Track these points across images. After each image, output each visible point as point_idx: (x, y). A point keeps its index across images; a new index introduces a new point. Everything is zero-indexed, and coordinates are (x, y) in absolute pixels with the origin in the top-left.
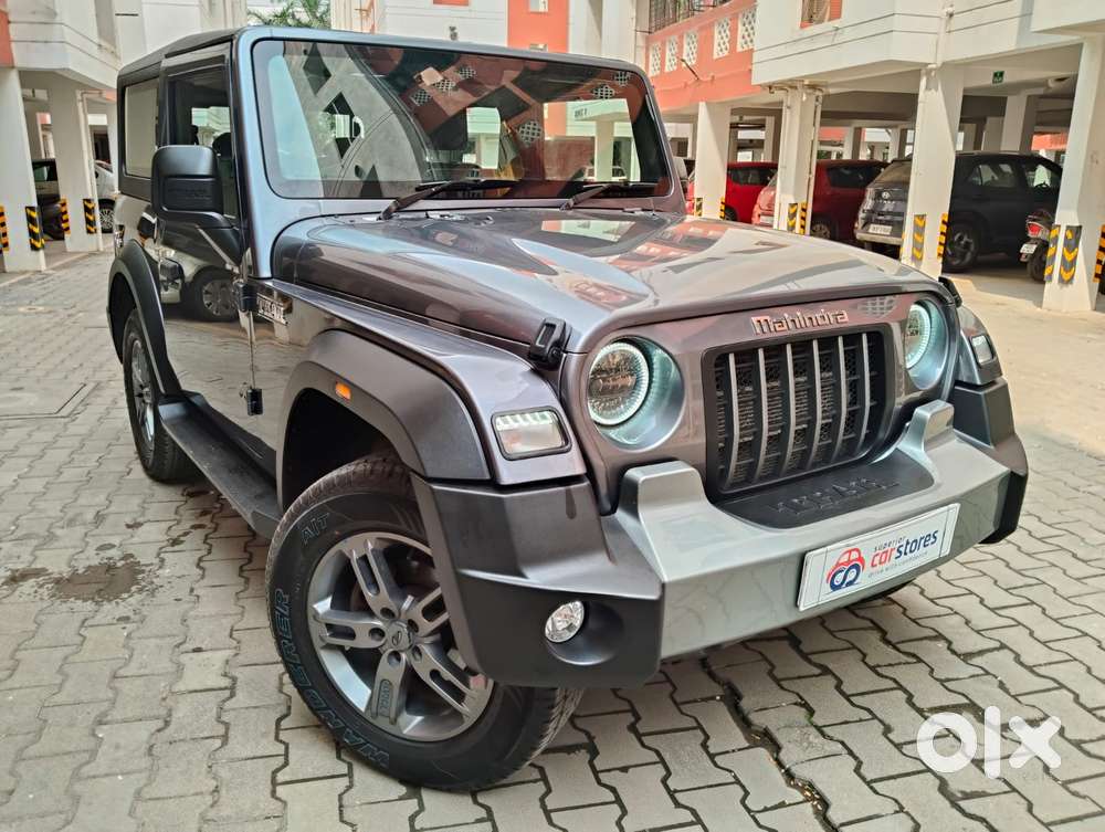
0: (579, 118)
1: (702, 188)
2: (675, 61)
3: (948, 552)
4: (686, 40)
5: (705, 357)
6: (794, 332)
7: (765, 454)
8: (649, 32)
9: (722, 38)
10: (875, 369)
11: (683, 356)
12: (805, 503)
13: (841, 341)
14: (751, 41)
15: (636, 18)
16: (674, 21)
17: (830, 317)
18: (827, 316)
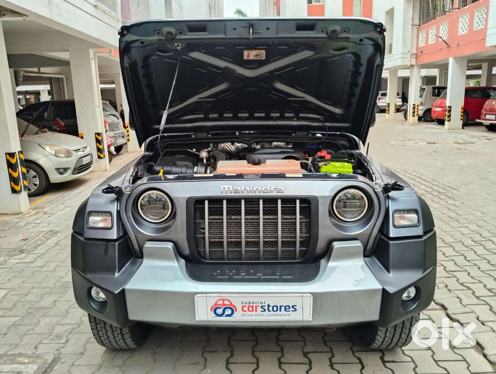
1: (451, 101)
2: (435, 38)
3: (311, 319)
4: (441, 27)
5: (189, 200)
6: (246, 194)
7: (228, 248)
8: (419, 25)
9: (464, 24)
10: (310, 218)
11: (177, 198)
12: (231, 273)
13: (279, 201)
14: (483, 24)
15: (412, 19)
16: (434, 18)
17: (272, 189)
18: (270, 189)
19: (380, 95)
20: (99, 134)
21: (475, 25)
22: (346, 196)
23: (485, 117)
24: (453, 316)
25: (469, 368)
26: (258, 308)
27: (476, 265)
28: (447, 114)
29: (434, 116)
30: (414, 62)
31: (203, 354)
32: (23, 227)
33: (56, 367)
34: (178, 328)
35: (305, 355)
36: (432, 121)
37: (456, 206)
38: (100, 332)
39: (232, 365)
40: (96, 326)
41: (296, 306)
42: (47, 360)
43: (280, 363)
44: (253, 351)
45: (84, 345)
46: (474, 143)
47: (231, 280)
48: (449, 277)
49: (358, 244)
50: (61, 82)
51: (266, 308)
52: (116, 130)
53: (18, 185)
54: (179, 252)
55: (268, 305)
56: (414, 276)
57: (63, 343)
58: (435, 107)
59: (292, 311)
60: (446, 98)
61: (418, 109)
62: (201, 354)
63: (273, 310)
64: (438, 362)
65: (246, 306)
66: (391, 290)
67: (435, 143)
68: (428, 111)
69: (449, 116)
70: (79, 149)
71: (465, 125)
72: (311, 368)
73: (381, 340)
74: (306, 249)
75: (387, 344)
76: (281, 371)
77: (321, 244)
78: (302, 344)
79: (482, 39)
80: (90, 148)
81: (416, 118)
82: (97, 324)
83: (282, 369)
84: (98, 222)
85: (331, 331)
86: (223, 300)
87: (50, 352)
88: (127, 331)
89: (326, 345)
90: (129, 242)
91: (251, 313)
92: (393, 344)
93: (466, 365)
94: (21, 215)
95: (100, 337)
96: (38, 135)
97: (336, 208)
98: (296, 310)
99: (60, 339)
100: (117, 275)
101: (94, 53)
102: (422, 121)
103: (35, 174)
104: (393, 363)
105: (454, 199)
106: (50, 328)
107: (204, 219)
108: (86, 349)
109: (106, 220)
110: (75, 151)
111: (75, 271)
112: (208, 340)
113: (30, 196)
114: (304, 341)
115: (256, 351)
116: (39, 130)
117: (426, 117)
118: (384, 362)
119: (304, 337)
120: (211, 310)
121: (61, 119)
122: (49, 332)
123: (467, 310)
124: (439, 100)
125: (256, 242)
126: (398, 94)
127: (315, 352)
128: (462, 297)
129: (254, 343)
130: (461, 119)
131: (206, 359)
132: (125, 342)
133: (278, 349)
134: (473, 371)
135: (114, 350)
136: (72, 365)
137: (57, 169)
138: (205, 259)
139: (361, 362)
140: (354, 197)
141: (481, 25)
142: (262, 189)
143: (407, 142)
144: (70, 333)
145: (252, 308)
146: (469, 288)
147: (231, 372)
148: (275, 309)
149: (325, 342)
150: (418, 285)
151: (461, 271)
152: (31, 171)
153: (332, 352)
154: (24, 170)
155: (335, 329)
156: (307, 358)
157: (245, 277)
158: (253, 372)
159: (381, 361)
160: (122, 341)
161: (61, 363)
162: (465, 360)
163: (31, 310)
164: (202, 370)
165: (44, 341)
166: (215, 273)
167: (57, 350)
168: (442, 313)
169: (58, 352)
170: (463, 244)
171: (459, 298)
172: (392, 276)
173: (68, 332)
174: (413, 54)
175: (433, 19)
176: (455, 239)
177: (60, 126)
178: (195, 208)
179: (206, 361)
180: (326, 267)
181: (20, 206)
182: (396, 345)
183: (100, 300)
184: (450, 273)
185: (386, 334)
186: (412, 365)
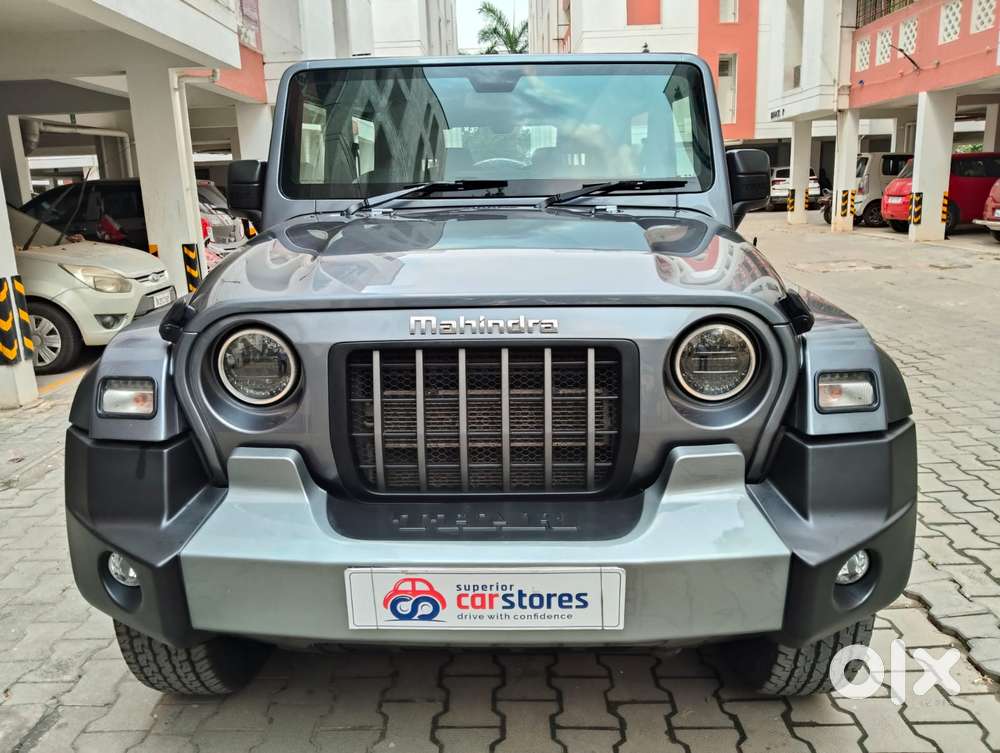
0: (776, 119)
1: (922, 182)
2: (889, 52)
3: (621, 627)
4: (903, 29)
5: (335, 350)
6: (468, 336)
7: (427, 462)
8: (857, 28)
9: (950, 22)
10: (618, 392)
11: (306, 346)
12: (434, 521)
13: (548, 353)
14: (990, 21)
15: (842, 14)
16: (888, 11)
17: (530, 325)
18: (526, 323)
19: (775, 174)
20: (190, 247)
21: (974, 21)
22: (704, 342)
23: (993, 214)
24: (944, 622)
25: (988, 741)
26: (495, 599)
27: (989, 511)
28: (914, 209)
29: (886, 214)
30: (844, 103)
31: (380, 706)
32: (20, 434)
33: (46, 735)
34: (310, 646)
35: (612, 708)
36: (882, 224)
37: (938, 389)
38: (140, 658)
39: (444, 731)
40: (131, 643)
41: (585, 595)
42: (26, 720)
43: (554, 727)
44: (494, 700)
45: (116, 687)
46: (970, 266)
47: (433, 535)
48: (932, 537)
49: (732, 451)
50: (120, 146)
51: (515, 599)
52: (230, 241)
53: (10, 346)
54: (312, 472)
55: (520, 592)
56: (868, 526)
57: (70, 682)
58: (889, 195)
59: (577, 607)
60: (911, 176)
61: (853, 200)
62: (376, 706)
63: (532, 605)
64: (916, 727)
65: (466, 595)
66: (812, 558)
67: (889, 267)
68: (874, 205)
69: (918, 213)
70: (147, 276)
71: (950, 232)
72: (623, 739)
73: (785, 675)
74: (609, 464)
75: (799, 686)
76: (557, 745)
77: (645, 454)
78: (606, 683)
79: (989, 52)
80: (171, 275)
81: (850, 218)
82: (132, 639)
83: (559, 742)
84: (124, 402)
85: (669, 654)
86: (413, 581)
87: (35, 702)
88: (202, 655)
89: (658, 686)
90: (198, 449)
91: (480, 612)
92: (812, 685)
93: (979, 733)
94: (19, 410)
95: (141, 668)
96: (61, 247)
97: (682, 371)
98: (585, 604)
99: (65, 673)
100: (165, 523)
101: (179, 78)
102: (863, 226)
103: (52, 326)
104: (811, 728)
105: (935, 376)
106: (47, 647)
107: (371, 395)
108: (118, 696)
109: (144, 398)
110: (136, 279)
111: (73, 517)
112: (395, 675)
113: (39, 372)
114: (610, 677)
115: (501, 700)
116: (62, 236)
117: (870, 217)
118: (791, 726)
119: (608, 669)
120: (385, 605)
121: (115, 218)
122: (41, 657)
123: (976, 608)
124: (896, 183)
125: (493, 449)
126: (812, 173)
127: (633, 702)
128: (963, 579)
129: (496, 682)
130: (943, 220)
131: (386, 718)
132: (198, 678)
133: (552, 694)
134: (995, 747)
135: (180, 697)
136: (84, 731)
137: (99, 317)
138: (375, 487)
139: (738, 726)
140: (723, 344)
141: (986, 23)
142: (506, 323)
143: (832, 265)
144: (89, 659)
145: (481, 599)
146: (977, 561)
147: (441, 748)
148: (536, 601)
149: (657, 680)
150: (873, 546)
151: (956, 524)
152: (44, 320)
153: (672, 702)
154: (25, 316)
155: (678, 651)
156: (615, 714)
157: (465, 528)
158: (492, 747)
159: (783, 724)
160: (192, 677)
161: (60, 727)
162: (976, 721)
163: (8, 610)
164: (375, 744)
165: (25, 678)
166: (396, 521)
167: (54, 698)
168: (919, 615)
169: (55, 701)
170: (959, 466)
171: (955, 581)
172: (812, 524)
173: (84, 657)
174: (843, 87)
175: (886, 14)
176: (941, 457)
177: (110, 231)
178: (349, 370)
179: (385, 723)
180: (656, 505)
181: (17, 393)
182: (818, 688)
183: (129, 583)
184: (932, 527)
185: (796, 660)
186: (857, 734)
